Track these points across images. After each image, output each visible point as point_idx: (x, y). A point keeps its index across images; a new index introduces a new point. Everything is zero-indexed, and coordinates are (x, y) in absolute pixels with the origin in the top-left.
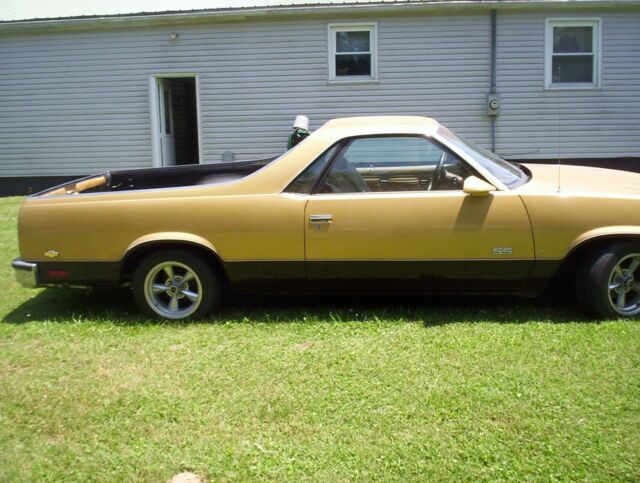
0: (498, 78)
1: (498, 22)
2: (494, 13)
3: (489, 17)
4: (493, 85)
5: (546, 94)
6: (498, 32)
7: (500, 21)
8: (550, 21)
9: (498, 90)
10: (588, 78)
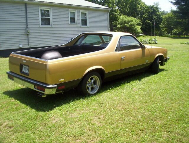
0: (28, 23)
1: (27, 7)
2: (26, 4)
3: (24, 5)
4: (27, 25)
5: (40, 28)
6: (27, 10)
7: (28, 6)
8: (40, 8)
9: (29, 27)
10: (49, 24)
